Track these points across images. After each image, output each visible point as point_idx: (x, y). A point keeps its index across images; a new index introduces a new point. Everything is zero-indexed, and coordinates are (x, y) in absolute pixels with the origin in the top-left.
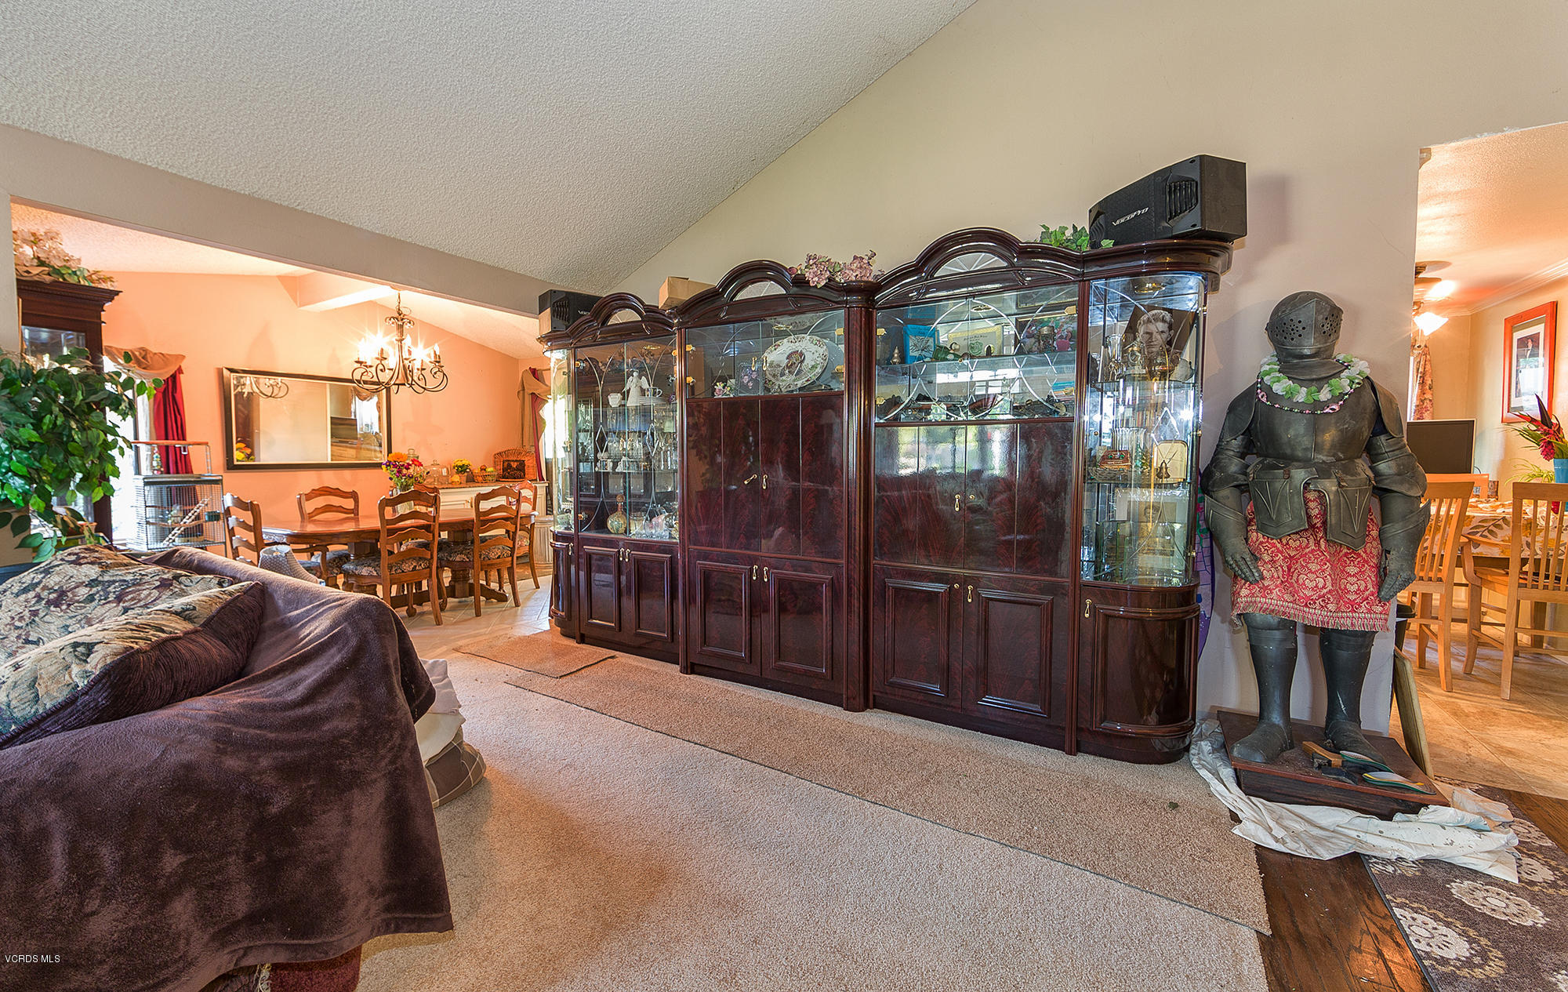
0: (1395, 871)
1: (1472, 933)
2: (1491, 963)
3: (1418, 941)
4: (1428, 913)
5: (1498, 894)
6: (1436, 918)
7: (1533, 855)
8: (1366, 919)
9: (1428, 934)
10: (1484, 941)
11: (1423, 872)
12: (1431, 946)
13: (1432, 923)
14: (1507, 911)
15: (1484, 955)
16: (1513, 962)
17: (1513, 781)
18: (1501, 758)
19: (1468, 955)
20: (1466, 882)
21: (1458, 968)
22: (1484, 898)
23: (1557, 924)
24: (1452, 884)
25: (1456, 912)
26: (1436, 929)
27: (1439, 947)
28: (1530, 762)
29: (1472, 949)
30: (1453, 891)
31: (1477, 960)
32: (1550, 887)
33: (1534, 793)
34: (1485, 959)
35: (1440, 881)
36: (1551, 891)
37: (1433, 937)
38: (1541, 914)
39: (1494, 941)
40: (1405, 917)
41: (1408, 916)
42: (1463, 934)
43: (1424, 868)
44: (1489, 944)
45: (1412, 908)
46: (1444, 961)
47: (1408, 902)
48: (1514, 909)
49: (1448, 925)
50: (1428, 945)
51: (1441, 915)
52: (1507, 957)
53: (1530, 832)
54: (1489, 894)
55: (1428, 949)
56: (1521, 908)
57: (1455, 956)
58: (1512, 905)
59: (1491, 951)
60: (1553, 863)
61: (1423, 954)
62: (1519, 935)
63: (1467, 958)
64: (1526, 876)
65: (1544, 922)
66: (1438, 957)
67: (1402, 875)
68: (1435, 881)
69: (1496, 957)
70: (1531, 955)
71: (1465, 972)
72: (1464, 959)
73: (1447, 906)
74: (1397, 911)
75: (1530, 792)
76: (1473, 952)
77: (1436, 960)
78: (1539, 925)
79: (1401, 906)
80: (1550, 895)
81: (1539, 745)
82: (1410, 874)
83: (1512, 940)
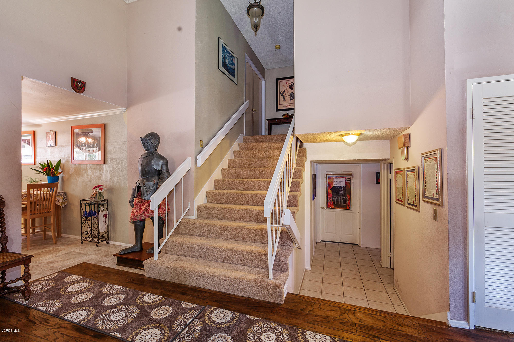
0: (56, 308)
1: (84, 308)
2: (92, 311)
3: (75, 320)
4: (72, 312)
5: (81, 295)
6: (74, 311)
7: (80, 282)
8: (52, 329)
9: (76, 317)
10: (87, 308)
11: (62, 303)
12: (79, 319)
13: (75, 313)
14: (86, 297)
15: (89, 311)
16: (95, 307)
17: (57, 269)
18: (50, 265)
19: (87, 313)
20: (73, 298)
21: (88, 318)
22: (79, 298)
23: (95, 293)
24: (71, 301)
25: (77, 306)
26: (76, 314)
27: (81, 317)
28: (57, 262)
29: (87, 311)
30: (72, 302)
31: (89, 313)
32: (89, 286)
33: (63, 269)
34: (90, 311)
35: (68, 302)
36: (89, 287)
37: (78, 316)
38: (91, 293)
39: (89, 306)
40: (68, 317)
41: (68, 316)
42: (83, 310)
43: (62, 302)
44: (88, 307)
45: (68, 314)
46: (84, 319)
47: (65, 313)
48: (86, 296)
49: (78, 311)
50: (78, 319)
51: (75, 310)
52: (93, 307)
53: (76, 277)
54: (80, 297)
55: (79, 320)
56: (87, 295)
57: (85, 316)
58: (85, 295)
59: (90, 309)
60: (85, 281)
61: (79, 322)
62: (91, 301)
63: (87, 314)
64: (83, 287)
65: (93, 294)
66: (82, 319)
67: (59, 308)
68: (67, 303)
69: (92, 309)
70: (96, 303)
71: (89, 318)
72: (87, 315)
73: (74, 307)
74: (66, 317)
75: (62, 270)
76: (87, 312)
77: (82, 320)
78: (93, 296)
79: (65, 315)
80: (90, 288)
81: (55, 257)
82: (60, 306)
83: (91, 303)
